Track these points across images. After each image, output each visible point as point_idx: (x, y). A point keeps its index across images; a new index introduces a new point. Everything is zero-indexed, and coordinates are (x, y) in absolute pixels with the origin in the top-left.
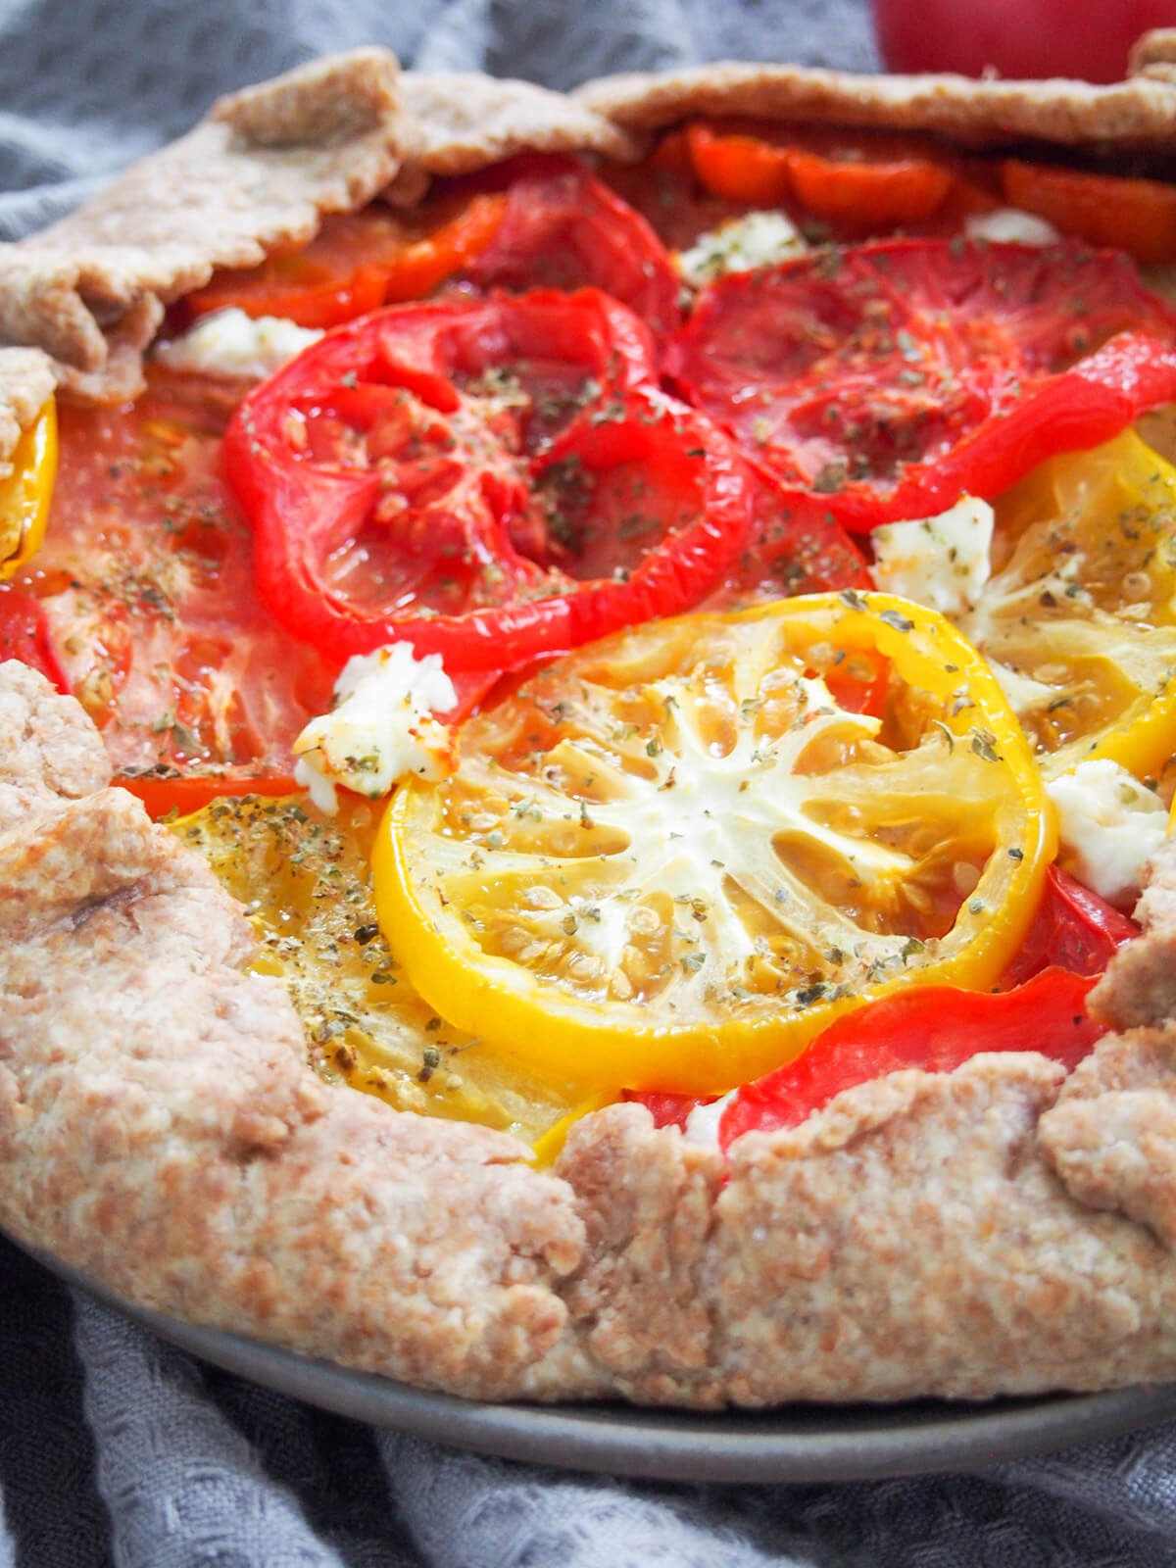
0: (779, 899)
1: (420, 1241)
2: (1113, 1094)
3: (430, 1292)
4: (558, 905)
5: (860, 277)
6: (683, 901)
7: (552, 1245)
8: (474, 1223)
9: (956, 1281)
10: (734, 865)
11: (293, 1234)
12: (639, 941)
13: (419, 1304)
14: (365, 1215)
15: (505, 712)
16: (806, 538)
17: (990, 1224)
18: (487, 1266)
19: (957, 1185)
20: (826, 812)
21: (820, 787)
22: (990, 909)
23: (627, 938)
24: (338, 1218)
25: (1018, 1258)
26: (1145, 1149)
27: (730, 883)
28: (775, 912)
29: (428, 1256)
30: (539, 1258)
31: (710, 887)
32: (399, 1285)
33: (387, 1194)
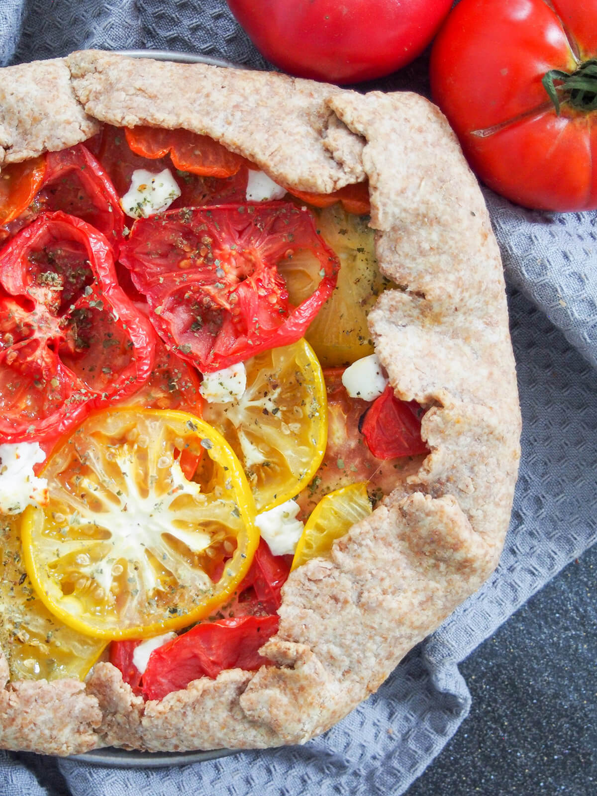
0: (164, 558)
1: (51, 729)
2: (263, 690)
3: (56, 742)
4: (88, 564)
5: (200, 223)
6: (131, 561)
7: (92, 722)
8: (68, 720)
9: (214, 740)
10: (148, 544)
11: (13, 736)
12: (116, 579)
13: (54, 745)
14: (34, 728)
15: (64, 450)
16: (176, 371)
17: (224, 726)
18: (73, 729)
19: (214, 716)
20: (181, 523)
21: (179, 514)
22: (234, 574)
23: (112, 578)
24: (26, 730)
25: (231, 735)
26: (270, 712)
27: (147, 551)
28: (162, 563)
29: (55, 733)
30: (89, 724)
31: (140, 556)
32: (47, 742)
33: (40, 720)
